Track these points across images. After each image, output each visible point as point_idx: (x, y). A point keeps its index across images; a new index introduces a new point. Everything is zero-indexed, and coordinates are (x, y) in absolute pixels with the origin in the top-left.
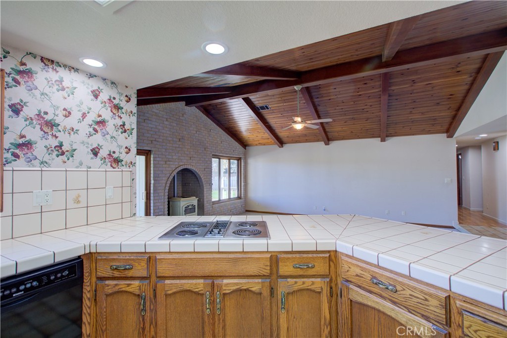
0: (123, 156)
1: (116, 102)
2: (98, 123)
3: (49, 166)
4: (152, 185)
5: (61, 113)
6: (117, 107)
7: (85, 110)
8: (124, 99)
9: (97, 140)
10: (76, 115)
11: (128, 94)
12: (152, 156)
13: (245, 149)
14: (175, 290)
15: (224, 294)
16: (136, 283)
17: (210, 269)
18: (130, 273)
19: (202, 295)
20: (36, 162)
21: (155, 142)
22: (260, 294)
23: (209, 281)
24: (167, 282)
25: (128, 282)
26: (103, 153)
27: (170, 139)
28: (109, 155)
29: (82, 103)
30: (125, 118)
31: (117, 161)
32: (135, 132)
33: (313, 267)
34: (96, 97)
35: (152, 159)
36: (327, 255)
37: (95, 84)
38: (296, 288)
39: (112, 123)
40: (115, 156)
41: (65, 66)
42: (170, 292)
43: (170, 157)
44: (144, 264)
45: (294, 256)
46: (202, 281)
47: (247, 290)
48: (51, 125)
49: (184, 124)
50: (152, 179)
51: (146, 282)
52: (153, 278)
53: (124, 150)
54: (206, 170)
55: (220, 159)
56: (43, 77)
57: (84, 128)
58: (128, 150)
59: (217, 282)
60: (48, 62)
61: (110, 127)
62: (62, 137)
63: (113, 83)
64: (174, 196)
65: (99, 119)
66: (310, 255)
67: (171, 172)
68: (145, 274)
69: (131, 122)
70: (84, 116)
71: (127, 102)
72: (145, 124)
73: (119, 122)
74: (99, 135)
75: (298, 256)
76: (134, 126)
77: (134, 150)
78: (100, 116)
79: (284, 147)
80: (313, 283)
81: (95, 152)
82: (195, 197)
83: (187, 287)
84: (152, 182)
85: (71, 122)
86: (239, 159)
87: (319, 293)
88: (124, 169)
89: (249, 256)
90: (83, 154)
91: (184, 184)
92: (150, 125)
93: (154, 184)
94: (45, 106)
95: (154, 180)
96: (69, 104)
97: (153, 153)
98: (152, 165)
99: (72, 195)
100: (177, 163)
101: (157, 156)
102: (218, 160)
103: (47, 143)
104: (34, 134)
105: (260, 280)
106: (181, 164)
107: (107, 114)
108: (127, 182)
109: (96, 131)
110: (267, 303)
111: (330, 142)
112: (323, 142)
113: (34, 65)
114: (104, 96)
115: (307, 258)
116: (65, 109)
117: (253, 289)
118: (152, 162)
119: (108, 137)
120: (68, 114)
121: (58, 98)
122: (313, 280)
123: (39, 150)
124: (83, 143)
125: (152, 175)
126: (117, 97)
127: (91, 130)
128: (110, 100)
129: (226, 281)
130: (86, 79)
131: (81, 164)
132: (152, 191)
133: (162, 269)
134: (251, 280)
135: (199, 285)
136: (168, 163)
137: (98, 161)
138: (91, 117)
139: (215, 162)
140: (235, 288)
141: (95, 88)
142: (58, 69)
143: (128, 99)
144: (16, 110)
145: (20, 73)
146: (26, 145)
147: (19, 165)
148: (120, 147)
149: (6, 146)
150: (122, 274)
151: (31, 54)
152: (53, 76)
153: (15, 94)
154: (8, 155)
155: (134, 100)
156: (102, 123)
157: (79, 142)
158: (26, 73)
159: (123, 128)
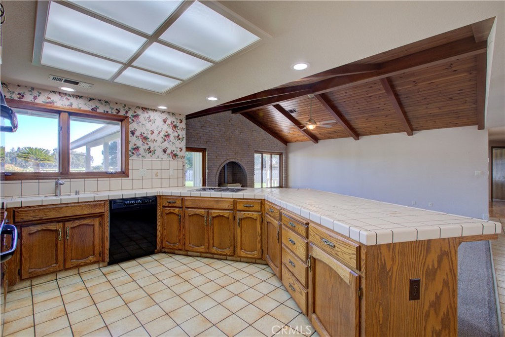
0: (179, 153)
1: (174, 124)
2: (166, 136)
3: (145, 158)
4: (207, 173)
5: (150, 132)
6: (175, 127)
7: (160, 130)
8: (179, 121)
9: (166, 145)
10: (156, 133)
11: (181, 118)
12: (207, 152)
13: (287, 145)
14: (192, 214)
15: (213, 217)
16: (177, 209)
17: (207, 205)
18: (175, 205)
19: (204, 217)
20: (140, 156)
21: (208, 143)
22: (228, 218)
23: (207, 210)
24: (189, 210)
25: (174, 209)
26: (169, 151)
27: (219, 139)
28: (171, 152)
29: (158, 127)
30: (179, 132)
31: (175, 156)
32: (185, 139)
33: (253, 206)
34: (165, 122)
35: (207, 155)
36: (260, 201)
37: (164, 116)
38: (244, 216)
39: (173, 135)
40: (174, 153)
41: (151, 109)
42: (190, 214)
43: (220, 153)
44: (180, 201)
45: (244, 200)
46: (203, 210)
47: (223, 216)
48: (146, 138)
49: (231, 128)
50: (207, 169)
51: (181, 209)
52: (184, 208)
53: (179, 150)
54: (249, 163)
55: (262, 154)
56: (143, 116)
57: (160, 139)
58: (181, 150)
59: (210, 211)
60: (144, 109)
61: (172, 138)
62: (150, 144)
63: (173, 114)
64: (225, 183)
65: (166, 134)
66: (252, 201)
67: (220, 164)
68: (180, 205)
69: (183, 134)
70: (159, 133)
71: (181, 123)
72: (201, 130)
73: (176, 134)
74: (166, 142)
75: (246, 201)
76: (184, 136)
77: (184, 149)
78: (167, 132)
79: (319, 143)
80: (253, 214)
81: (165, 151)
82: (239, 184)
83: (197, 213)
84: (207, 171)
85: (154, 137)
86: (281, 154)
87: (256, 220)
88: (179, 160)
89: (223, 199)
90: (159, 152)
91: (234, 174)
92: (205, 131)
93: (208, 172)
94: (144, 130)
95: (208, 170)
96: (153, 128)
97: (207, 150)
98: (207, 159)
99: (154, 172)
100: (225, 158)
101: (210, 152)
102: (260, 155)
103: (144, 147)
104: (139, 143)
105: (229, 212)
106: (228, 158)
107: (170, 131)
108: (181, 167)
109: (165, 140)
110: (231, 222)
111: (360, 137)
112: (352, 138)
113: (139, 112)
114: (169, 122)
115: (250, 202)
116: (151, 131)
117: (225, 215)
118: (207, 157)
119: (171, 143)
120: (153, 133)
121: (149, 126)
122: (253, 213)
123: (141, 151)
124: (159, 146)
125: (207, 166)
126: (175, 121)
127: (163, 140)
128: (171, 123)
129: (213, 211)
130: (160, 115)
131: (158, 157)
132: (207, 178)
133: (188, 204)
134: (225, 211)
135: (202, 212)
136: (218, 157)
137: (166, 155)
138: (163, 133)
139: (257, 156)
140: (217, 214)
141: (165, 118)
142: (149, 111)
143: (181, 122)
144: (133, 133)
145: (134, 116)
146: (137, 149)
147: (134, 157)
148: (177, 148)
149: (130, 149)
150: (172, 205)
151: (138, 107)
152: (146, 115)
153: (133, 126)
154: (130, 153)
155: (184, 121)
156: (168, 136)
157: (157, 146)
158: (136, 116)
159: (178, 138)
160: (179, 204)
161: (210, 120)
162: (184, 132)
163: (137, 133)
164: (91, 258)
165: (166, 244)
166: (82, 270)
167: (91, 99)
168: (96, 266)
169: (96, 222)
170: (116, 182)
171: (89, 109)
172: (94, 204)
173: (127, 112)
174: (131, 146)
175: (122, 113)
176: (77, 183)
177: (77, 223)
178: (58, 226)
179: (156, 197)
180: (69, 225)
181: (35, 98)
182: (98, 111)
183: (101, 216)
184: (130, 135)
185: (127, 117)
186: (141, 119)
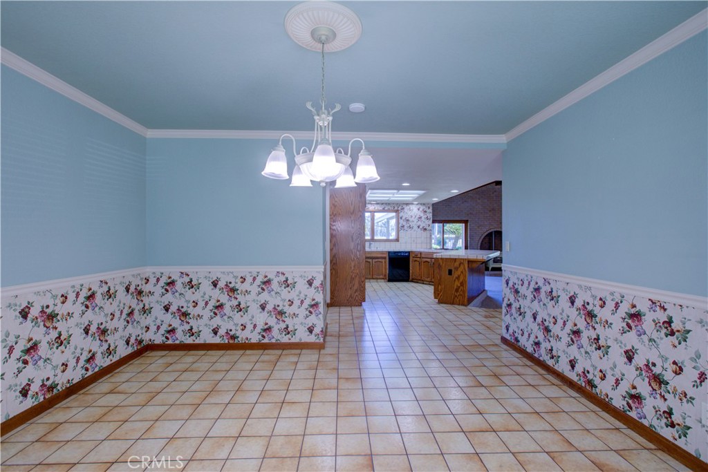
0: (427, 227)
1: (425, 210)
3: (408, 231)
5: (410, 217)
6: (425, 212)
7: (416, 215)
9: (419, 223)
10: (414, 217)
11: (429, 206)
12: (469, 223)
14: (425, 261)
16: (419, 259)
19: (429, 263)
20: (405, 230)
21: (470, 215)
24: (424, 259)
25: (417, 258)
26: (421, 227)
27: (482, 211)
28: (423, 227)
29: (415, 213)
30: (428, 215)
31: (425, 229)
32: (431, 218)
34: (419, 209)
35: (469, 225)
37: (418, 206)
39: (424, 217)
40: (425, 227)
43: (482, 223)
44: (420, 254)
48: (408, 220)
52: (421, 258)
56: (406, 208)
57: (416, 220)
58: (429, 224)
61: (423, 219)
62: (411, 223)
63: (424, 204)
67: (483, 233)
69: (430, 216)
77: (431, 224)
78: (420, 216)
81: (419, 227)
83: (427, 260)
85: (413, 219)
90: (415, 228)
93: (470, 240)
94: (407, 216)
96: (412, 214)
97: (469, 221)
98: (468, 229)
99: (413, 239)
101: (472, 223)
103: (407, 225)
104: (404, 223)
106: (492, 227)
107: (422, 215)
108: (429, 236)
109: (419, 220)
113: (404, 206)
114: (421, 209)
118: (469, 227)
119: (422, 222)
120: (412, 217)
121: (410, 213)
123: (405, 227)
126: (425, 208)
128: (423, 210)
130: (416, 206)
131: (415, 231)
133: (423, 256)
135: (429, 260)
136: (481, 227)
137: (419, 230)
138: (418, 216)
143: (429, 208)
144: (401, 218)
146: (403, 226)
147: (402, 231)
148: (426, 224)
149: (400, 227)
150: (416, 256)
152: (408, 207)
153: (401, 215)
154: (400, 229)
155: (431, 208)
156: (420, 218)
157: (414, 224)
158: (403, 209)
159: (427, 218)
160: (419, 256)
162: (431, 214)
163: (404, 218)
164: (381, 277)
165: (414, 277)
166: (379, 281)
167: (383, 204)
168: (383, 280)
169: (383, 260)
170: (393, 244)
172: (382, 253)
173: (398, 208)
174: (400, 225)
175: (396, 208)
176: (377, 244)
177: (377, 260)
178: (370, 260)
179: (409, 252)
180: (374, 260)
182: (385, 209)
183: (385, 258)
185: (398, 210)
186: (406, 210)
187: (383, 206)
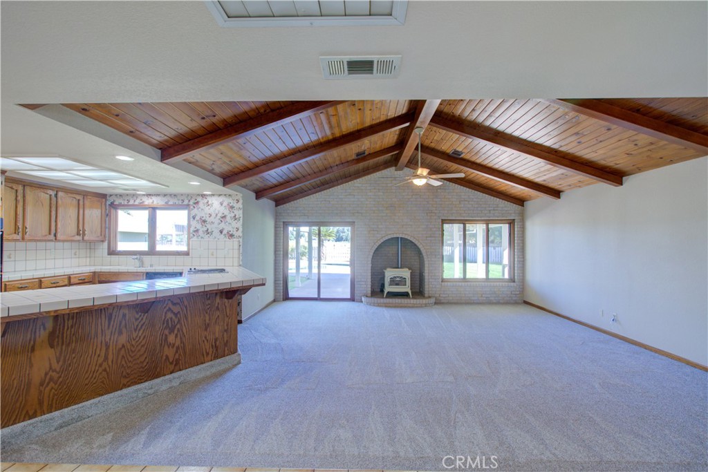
0: (235, 233)
1: (231, 205)
2: (222, 217)
3: (204, 239)
5: (208, 216)
6: (232, 207)
7: (217, 212)
8: (235, 202)
9: (222, 226)
10: (214, 215)
11: (237, 198)
12: (356, 227)
13: (523, 206)
20: (200, 237)
21: (357, 214)
26: (225, 232)
27: (374, 209)
28: (228, 233)
29: (216, 210)
30: (236, 212)
31: (232, 236)
32: (241, 219)
34: (222, 204)
37: (221, 199)
39: (230, 216)
40: (231, 233)
43: (374, 226)
48: (204, 221)
53: (235, 230)
55: (464, 225)
56: (202, 202)
57: (217, 221)
58: (238, 229)
60: (203, 196)
61: (228, 219)
62: (208, 226)
63: (229, 195)
69: (239, 213)
70: (217, 215)
71: (237, 203)
73: (233, 215)
74: (223, 223)
76: (241, 216)
78: (223, 214)
79: (561, 198)
81: (221, 232)
82: (406, 269)
85: (212, 219)
86: (511, 223)
88: (235, 240)
90: (216, 233)
94: (203, 215)
96: (211, 211)
97: (356, 223)
99: (210, 251)
100: (383, 232)
101: (360, 226)
103: (202, 229)
104: (199, 226)
106: (390, 233)
107: (227, 212)
109: (221, 221)
111: (624, 178)
113: (199, 199)
114: (225, 204)
119: (227, 224)
120: (210, 215)
121: (207, 210)
123: (200, 233)
124: (216, 228)
126: (232, 202)
128: (228, 204)
130: (218, 198)
131: (215, 238)
137: (222, 236)
138: (220, 215)
141: (221, 200)
142: (207, 197)
143: (238, 201)
144: (194, 218)
145: (195, 203)
146: (197, 231)
147: (195, 238)
148: (233, 228)
149: (191, 231)
151: (199, 195)
152: (205, 201)
153: (194, 212)
154: (191, 235)
155: (241, 201)
156: (224, 217)
157: (214, 228)
158: (197, 203)
159: (235, 218)
161: (359, 185)
162: (241, 212)
163: (197, 218)
167: (165, 195)
171: (164, 203)
173: (189, 201)
174: (192, 229)
175: (186, 203)
181: (135, 201)
182: (170, 203)
184: (192, 219)
185: (189, 206)
186: (201, 205)
187: (165, 199)
